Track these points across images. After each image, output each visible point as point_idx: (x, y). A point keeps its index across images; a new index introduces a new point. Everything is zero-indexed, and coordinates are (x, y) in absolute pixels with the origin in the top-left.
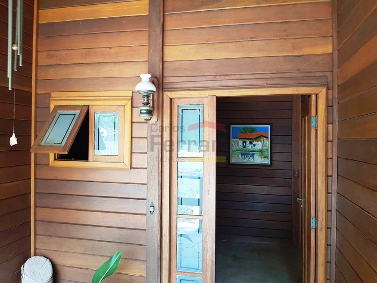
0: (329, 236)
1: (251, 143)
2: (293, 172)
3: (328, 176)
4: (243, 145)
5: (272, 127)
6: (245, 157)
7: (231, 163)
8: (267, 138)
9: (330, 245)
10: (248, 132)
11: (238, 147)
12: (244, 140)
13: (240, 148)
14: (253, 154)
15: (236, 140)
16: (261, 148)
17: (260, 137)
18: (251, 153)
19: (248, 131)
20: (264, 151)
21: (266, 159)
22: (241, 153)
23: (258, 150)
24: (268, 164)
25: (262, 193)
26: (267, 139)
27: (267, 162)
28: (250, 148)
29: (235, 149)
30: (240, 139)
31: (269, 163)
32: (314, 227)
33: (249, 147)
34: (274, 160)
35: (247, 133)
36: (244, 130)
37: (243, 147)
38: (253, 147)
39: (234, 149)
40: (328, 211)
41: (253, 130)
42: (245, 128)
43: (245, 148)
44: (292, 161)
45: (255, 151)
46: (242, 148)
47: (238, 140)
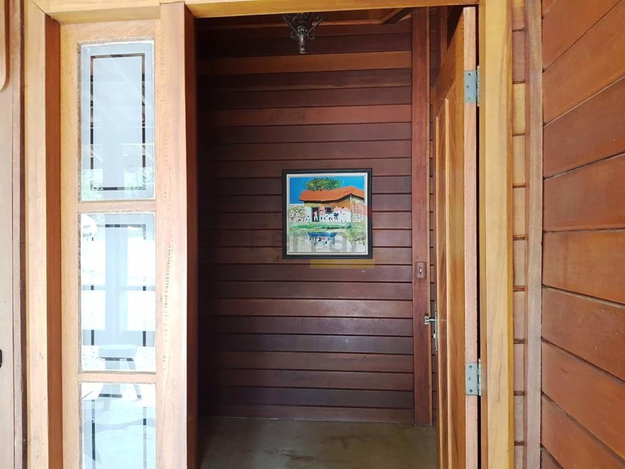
0: (520, 417)
1: (329, 211)
2: (414, 267)
3: (515, 238)
4: (313, 216)
5: (372, 176)
6: (317, 240)
7: (288, 254)
8: (363, 199)
9: (523, 444)
10: (322, 187)
11: (302, 220)
12: (315, 205)
13: (306, 223)
14: (334, 235)
15: (299, 205)
16: (350, 221)
17: (348, 197)
18: (330, 232)
19: (323, 185)
20: (356, 228)
21: (360, 243)
22: (309, 234)
23: (343, 225)
24: (364, 254)
25: (353, 314)
26: (362, 201)
27: (362, 249)
28: (327, 221)
29: (296, 225)
30: (306, 202)
31: (365, 252)
32: (475, 392)
33: (326, 219)
34: (377, 245)
35: (321, 190)
36: (316, 183)
37: (313, 221)
38: (333, 218)
39: (293, 225)
40: (517, 341)
41: (332, 183)
42: (316, 181)
43: (316, 221)
44: (411, 247)
45: (338, 228)
46: (311, 221)
47: (303, 204)
